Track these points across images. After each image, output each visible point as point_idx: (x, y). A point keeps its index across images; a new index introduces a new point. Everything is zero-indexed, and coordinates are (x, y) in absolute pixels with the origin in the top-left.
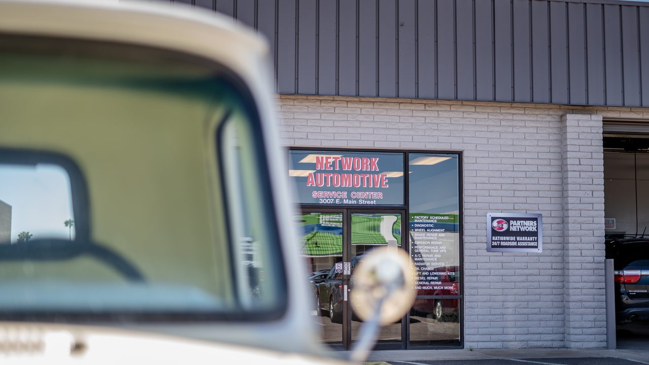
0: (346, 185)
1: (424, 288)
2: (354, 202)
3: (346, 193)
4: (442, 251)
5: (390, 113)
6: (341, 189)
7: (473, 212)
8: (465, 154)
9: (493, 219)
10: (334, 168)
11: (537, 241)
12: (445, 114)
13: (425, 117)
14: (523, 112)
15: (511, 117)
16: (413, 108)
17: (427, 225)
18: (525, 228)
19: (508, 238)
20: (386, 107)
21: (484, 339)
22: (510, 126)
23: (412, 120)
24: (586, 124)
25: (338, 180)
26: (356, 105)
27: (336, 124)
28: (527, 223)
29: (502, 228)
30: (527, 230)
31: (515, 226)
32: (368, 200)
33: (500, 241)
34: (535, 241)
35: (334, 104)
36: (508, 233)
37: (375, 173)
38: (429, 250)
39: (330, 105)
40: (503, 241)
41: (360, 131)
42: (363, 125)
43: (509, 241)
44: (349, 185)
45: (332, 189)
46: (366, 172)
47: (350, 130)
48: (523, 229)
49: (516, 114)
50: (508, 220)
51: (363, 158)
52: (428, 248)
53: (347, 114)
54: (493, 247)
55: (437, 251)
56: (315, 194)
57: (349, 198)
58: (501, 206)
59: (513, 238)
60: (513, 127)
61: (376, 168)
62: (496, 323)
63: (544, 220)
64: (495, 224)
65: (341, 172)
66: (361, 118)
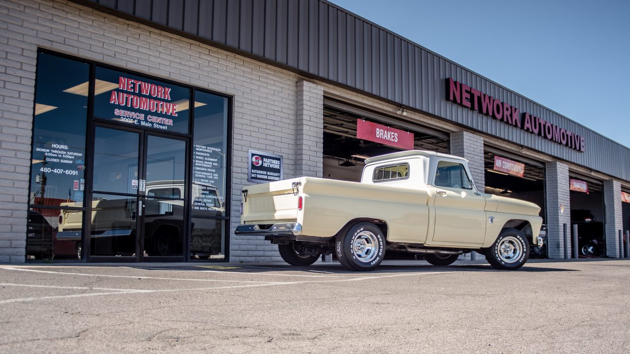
0: (144, 108)
1: (201, 208)
2: (150, 125)
3: (143, 115)
4: (215, 178)
5: (183, 50)
6: (139, 111)
7: (239, 148)
8: (236, 99)
9: (253, 155)
10: (134, 91)
11: (280, 177)
12: (224, 63)
13: (209, 61)
14: (273, 73)
15: (266, 75)
16: (200, 51)
17: (205, 154)
18: (273, 165)
19: (262, 172)
20: (181, 45)
21: (244, 255)
22: (265, 82)
23: (200, 61)
24: (314, 91)
25: (137, 102)
26: (157, 37)
27: (140, 50)
28: (274, 162)
29: (258, 164)
30: (274, 167)
31: (267, 163)
32: (161, 124)
33: (257, 174)
34: (278, 177)
35: (139, 32)
36: (261, 168)
37: (167, 101)
38: (206, 176)
39: (136, 30)
40: (259, 174)
41: (159, 61)
42: (162, 56)
43: (263, 175)
44: (146, 108)
45: (132, 109)
46: (161, 100)
47: (152, 58)
48: (271, 166)
49: (269, 74)
50: (262, 157)
51: (158, 86)
52: (205, 174)
53: (150, 43)
54: (252, 178)
55: (211, 177)
56: (117, 112)
57: (146, 121)
58: (258, 146)
59: (265, 173)
60: (267, 83)
61: (168, 97)
62: (252, 241)
63: (285, 161)
64: (254, 160)
65: (140, 95)
66: (161, 49)
